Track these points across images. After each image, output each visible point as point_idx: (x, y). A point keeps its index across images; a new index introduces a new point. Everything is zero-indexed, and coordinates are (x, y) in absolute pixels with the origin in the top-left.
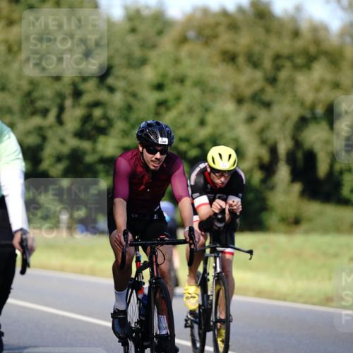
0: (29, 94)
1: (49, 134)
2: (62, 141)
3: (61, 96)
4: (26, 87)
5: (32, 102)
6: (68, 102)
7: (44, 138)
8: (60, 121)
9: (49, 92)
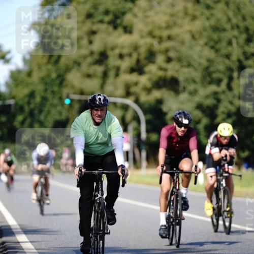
0: (207, 68)
1: (222, 97)
2: (231, 103)
3: (230, 70)
4: (205, 63)
5: (210, 74)
6: (235, 74)
7: (219, 101)
8: (229, 87)
9: (221, 68)
